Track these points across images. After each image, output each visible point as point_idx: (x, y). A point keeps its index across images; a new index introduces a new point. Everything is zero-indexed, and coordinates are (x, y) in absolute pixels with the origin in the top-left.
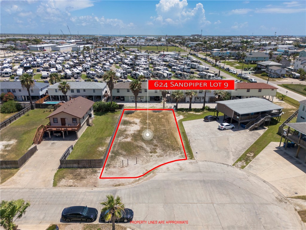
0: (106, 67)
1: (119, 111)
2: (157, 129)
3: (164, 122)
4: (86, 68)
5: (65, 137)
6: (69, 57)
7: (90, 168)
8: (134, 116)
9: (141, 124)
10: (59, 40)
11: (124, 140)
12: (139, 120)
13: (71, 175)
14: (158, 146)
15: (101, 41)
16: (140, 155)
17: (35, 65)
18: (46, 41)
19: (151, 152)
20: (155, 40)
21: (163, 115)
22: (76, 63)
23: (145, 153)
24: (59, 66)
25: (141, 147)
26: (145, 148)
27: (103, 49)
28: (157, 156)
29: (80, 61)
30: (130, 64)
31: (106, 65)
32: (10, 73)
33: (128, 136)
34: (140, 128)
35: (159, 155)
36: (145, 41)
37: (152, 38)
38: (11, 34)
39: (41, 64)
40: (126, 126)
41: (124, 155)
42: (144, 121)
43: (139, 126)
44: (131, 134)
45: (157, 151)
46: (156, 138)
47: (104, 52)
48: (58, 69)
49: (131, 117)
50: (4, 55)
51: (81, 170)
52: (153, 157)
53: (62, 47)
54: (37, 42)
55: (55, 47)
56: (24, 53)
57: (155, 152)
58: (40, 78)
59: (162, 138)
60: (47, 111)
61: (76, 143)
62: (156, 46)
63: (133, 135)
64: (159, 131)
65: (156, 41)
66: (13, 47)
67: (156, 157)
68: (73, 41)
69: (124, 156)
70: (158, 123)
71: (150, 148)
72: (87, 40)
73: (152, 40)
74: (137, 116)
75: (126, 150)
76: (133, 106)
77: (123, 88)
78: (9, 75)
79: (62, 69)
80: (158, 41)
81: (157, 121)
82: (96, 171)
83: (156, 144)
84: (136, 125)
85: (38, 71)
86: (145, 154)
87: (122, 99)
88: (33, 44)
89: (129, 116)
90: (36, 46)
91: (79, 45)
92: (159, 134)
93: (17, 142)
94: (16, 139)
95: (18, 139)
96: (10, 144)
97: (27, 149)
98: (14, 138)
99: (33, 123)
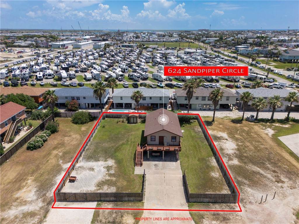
0: (144, 68)
1: (194, 121)
3: (256, 137)
4: (124, 69)
6: (97, 55)
7: (223, 203)
8: (217, 129)
9: (232, 140)
10: (73, 36)
11: (230, 162)
12: (227, 135)
14: (278, 172)
16: (267, 185)
17: (70, 65)
18: (62, 38)
19: (277, 182)
21: (247, 128)
22: (111, 63)
23: (271, 182)
24: (98, 67)
25: (259, 173)
26: (265, 174)
27: (123, 46)
28: (288, 187)
32: (53, 75)
33: (232, 157)
34: (236, 146)
35: (291, 186)
36: (157, 37)
37: (162, 33)
42: (233, 136)
43: (232, 143)
44: (233, 154)
45: (283, 180)
47: (127, 50)
49: (214, 129)
52: (285, 189)
53: (83, 45)
54: (54, 39)
55: (76, 45)
57: (282, 182)
58: (84, 80)
60: (119, 122)
61: (181, 165)
63: (235, 155)
65: (168, 36)
68: (87, 37)
69: (250, 186)
71: (270, 175)
73: (164, 36)
74: (220, 129)
75: (245, 178)
81: (247, 135)
84: (228, 141)
85: (77, 71)
86: (272, 184)
90: (58, 43)
93: (115, 163)
94: (112, 158)
95: (115, 159)
96: (110, 166)
97: (133, 173)
98: (109, 157)
99: (116, 138)
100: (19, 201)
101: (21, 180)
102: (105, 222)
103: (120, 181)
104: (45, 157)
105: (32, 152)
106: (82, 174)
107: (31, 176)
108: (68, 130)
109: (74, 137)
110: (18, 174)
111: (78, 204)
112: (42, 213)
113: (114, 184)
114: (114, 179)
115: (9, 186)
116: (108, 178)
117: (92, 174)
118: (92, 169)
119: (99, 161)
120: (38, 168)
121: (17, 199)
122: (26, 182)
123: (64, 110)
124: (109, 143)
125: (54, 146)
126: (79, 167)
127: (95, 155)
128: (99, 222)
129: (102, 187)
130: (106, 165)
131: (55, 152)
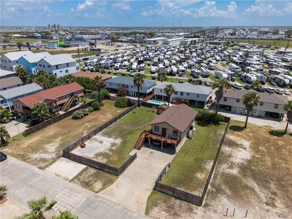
0: (212, 65)
2: (275, 164)
3: (286, 154)
4: (191, 65)
5: (163, 148)
6: (177, 51)
7: (185, 201)
8: (243, 136)
9: (252, 151)
10: (170, 33)
11: (228, 170)
12: (250, 144)
13: (164, 204)
14: (277, 195)
15: (208, 34)
16: (251, 203)
19: (267, 204)
20: (271, 32)
21: (283, 143)
22: (182, 59)
23: (258, 202)
24: (167, 62)
25: (252, 189)
26: (259, 193)
27: (210, 43)
28: (277, 213)
29: (186, 56)
30: (240, 62)
31: (212, 63)
32: (127, 66)
33: (234, 166)
34: (251, 157)
35: (280, 214)
36: (258, 34)
37: (267, 30)
38: (134, 28)
39: (152, 58)
40: (231, 149)
41: (228, 195)
43: (248, 153)
44: (238, 164)
45: (276, 204)
46: (273, 179)
47: (211, 47)
48: (166, 64)
49: (239, 136)
50: (125, 47)
51: (176, 201)
52: (270, 213)
53: (171, 41)
54: (152, 35)
55: (165, 41)
56: (141, 46)
57: (274, 206)
58: (149, 73)
59: (284, 183)
60: (150, 111)
61: (173, 159)
62: (272, 39)
63: (240, 165)
64: (278, 168)
66: (133, 40)
67: (275, 214)
68: (182, 34)
69: (228, 197)
70: (277, 155)
71: (265, 195)
72: (195, 33)
73: (266, 33)
74: (246, 137)
75: (231, 189)
76: (241, 121)
77: (233, 97)
78: (127, 67)
79: (168, 64)
80: (274, 34)
81: (275, 150)
82: (192, 209)
83: (275, 191)
84: (244, 151)
85: (149, 65)
86: (257, 204)
87: (228, 108)
88: (149, 37)
89: (235, 135)
90: (150, 39)
91: (187, 38)
92: (278, 173)
93: (121, 142)
94: (121, 138)
95: (123, 139)
96: (116, 143)
97: (128, 154)
98: (120, 137)
99: (137, 123)
100: (44, 150)
101: (55, 137)
102: (82, 181)
103: (115, 156)
104: (78, 126)
105: (74, 121)
106: (92, 144)
107: (61, 137)
108: (107, 110)
109: (107, 116)
110: (56, 133)
111: (75, 163)
112: (50, 161)
113: (108, 157)
114: (111, 153)
115: (45, 139)
116: (107, 152)
117: (99, 146)
118: (101, 142)
119: (111, 137)
120: (69, 132)
121: (44, 148)
122: (56, 139)
123: (116, 95)
124: (129, 126)
125: (89, 120)
126: (95, 139)
127: (111, 133)
128: (78, 179)
129: (98, 157)
130: (113, 142)
131: (87, 124)
